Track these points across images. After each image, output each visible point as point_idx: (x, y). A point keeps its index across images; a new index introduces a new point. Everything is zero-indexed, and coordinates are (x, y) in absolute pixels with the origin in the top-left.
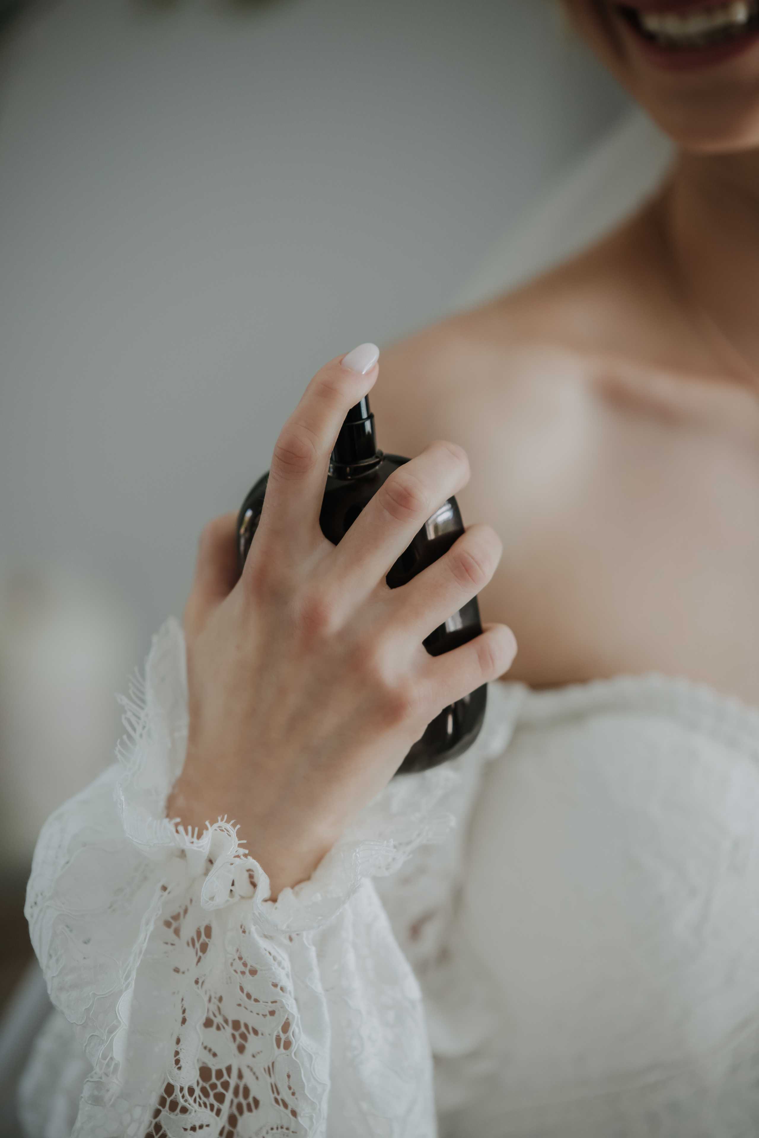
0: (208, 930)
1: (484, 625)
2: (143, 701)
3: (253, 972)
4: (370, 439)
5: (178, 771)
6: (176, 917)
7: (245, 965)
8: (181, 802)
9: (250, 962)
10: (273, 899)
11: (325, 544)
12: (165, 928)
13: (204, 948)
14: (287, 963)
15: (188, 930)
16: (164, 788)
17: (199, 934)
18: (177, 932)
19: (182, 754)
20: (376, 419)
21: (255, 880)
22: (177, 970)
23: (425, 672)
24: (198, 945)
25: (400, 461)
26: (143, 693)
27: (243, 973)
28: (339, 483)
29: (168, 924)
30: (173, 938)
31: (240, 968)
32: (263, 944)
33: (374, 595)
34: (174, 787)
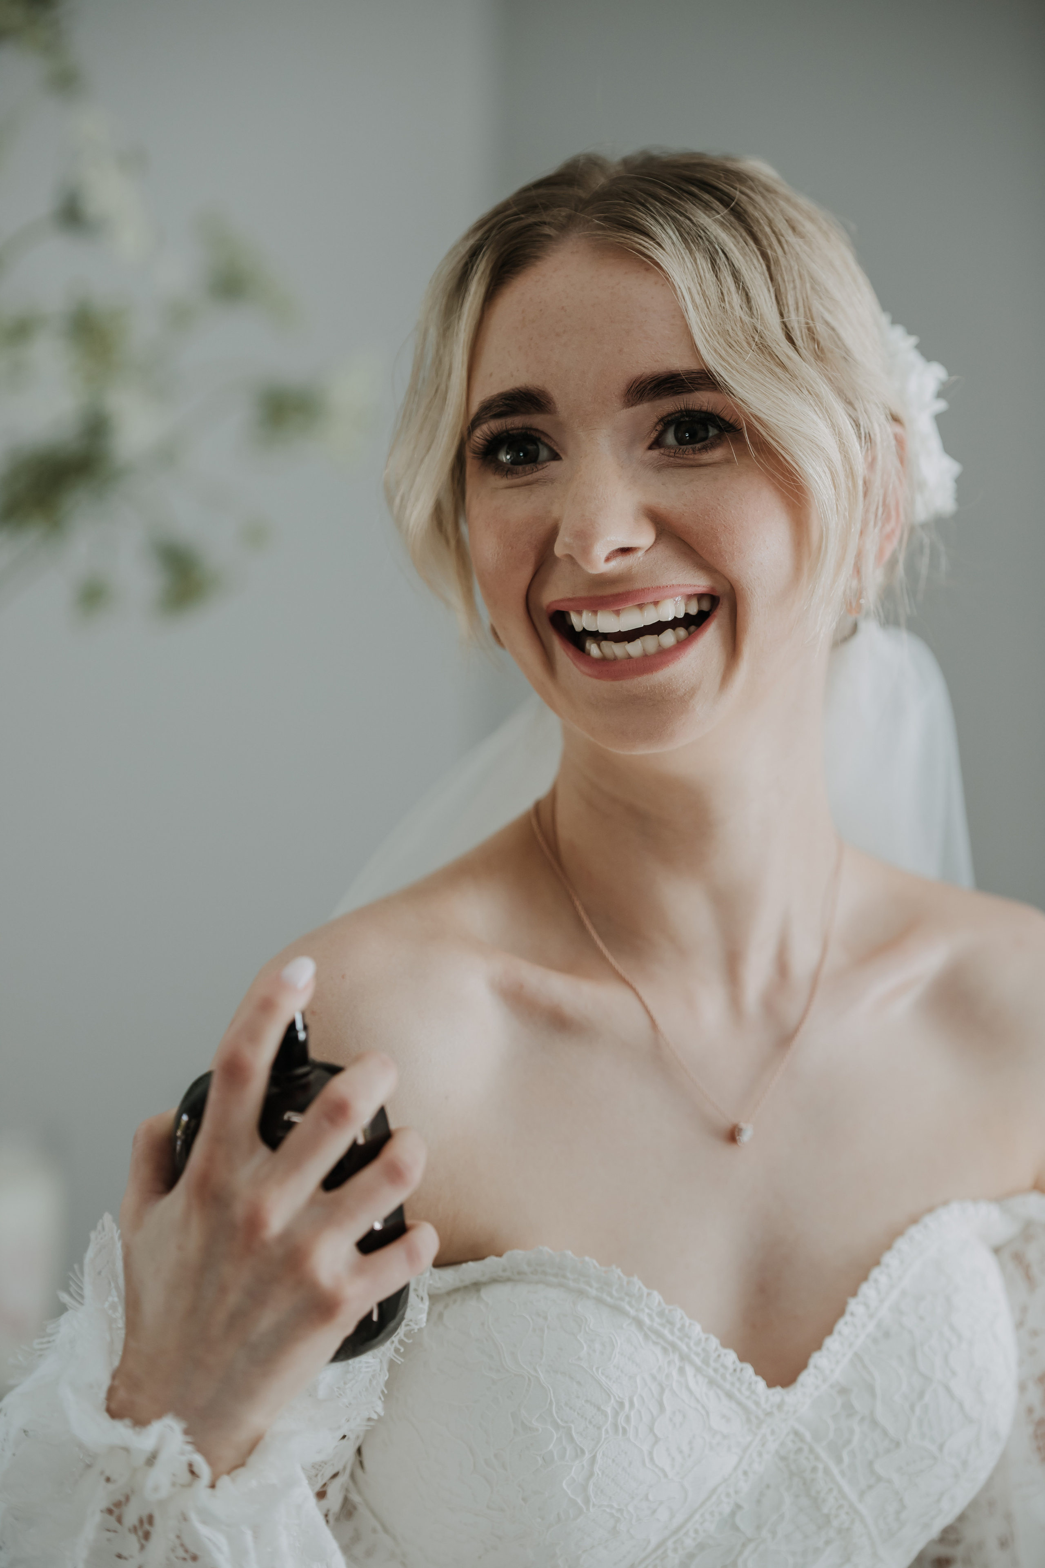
0: (151, 1519)
1: (409, 1221)
2: (82, 1296)
3: (195, 1558)
4: (304, 1045)
5: (116, 1362)
6: (118, 1504)
7: (186, 1551)
8: (122, 1394)
9: (193, 1549)
10: (213, 1486)
11: (263, 1150)
12: (107, 1516)
13: (147, 1536)
14: (226, 1548)
15: (131, 1516)
16: (104, 1380)
17: (141, 1522)
18: (119, 1520)
19: (119, 1347)
20: (311, 1030)
21: (195, 1469)
22: (119, 1556)
23: (358, 1271)
24: (140, 1533)
25: (334, 1070)
26: (81, 1288)
27: (184, 1559)
28: (275, 1090)
29: (110, 1511)
30: (115, 1525)
31: (181, 1553)
32: (204, 1531)
33: (312, 1202)
34: (114, 1376)
